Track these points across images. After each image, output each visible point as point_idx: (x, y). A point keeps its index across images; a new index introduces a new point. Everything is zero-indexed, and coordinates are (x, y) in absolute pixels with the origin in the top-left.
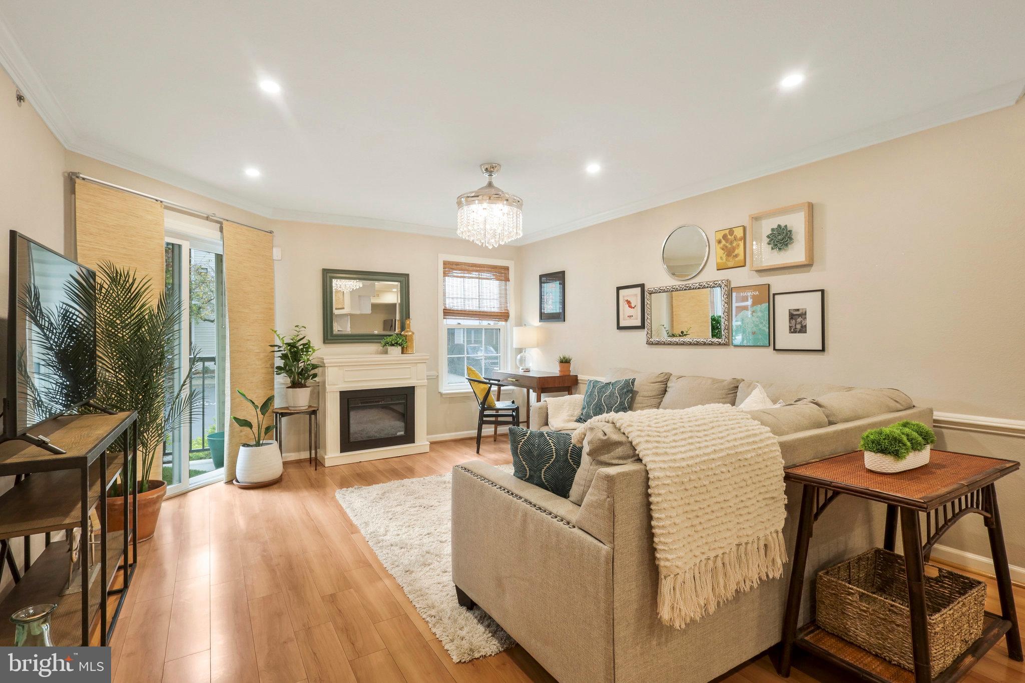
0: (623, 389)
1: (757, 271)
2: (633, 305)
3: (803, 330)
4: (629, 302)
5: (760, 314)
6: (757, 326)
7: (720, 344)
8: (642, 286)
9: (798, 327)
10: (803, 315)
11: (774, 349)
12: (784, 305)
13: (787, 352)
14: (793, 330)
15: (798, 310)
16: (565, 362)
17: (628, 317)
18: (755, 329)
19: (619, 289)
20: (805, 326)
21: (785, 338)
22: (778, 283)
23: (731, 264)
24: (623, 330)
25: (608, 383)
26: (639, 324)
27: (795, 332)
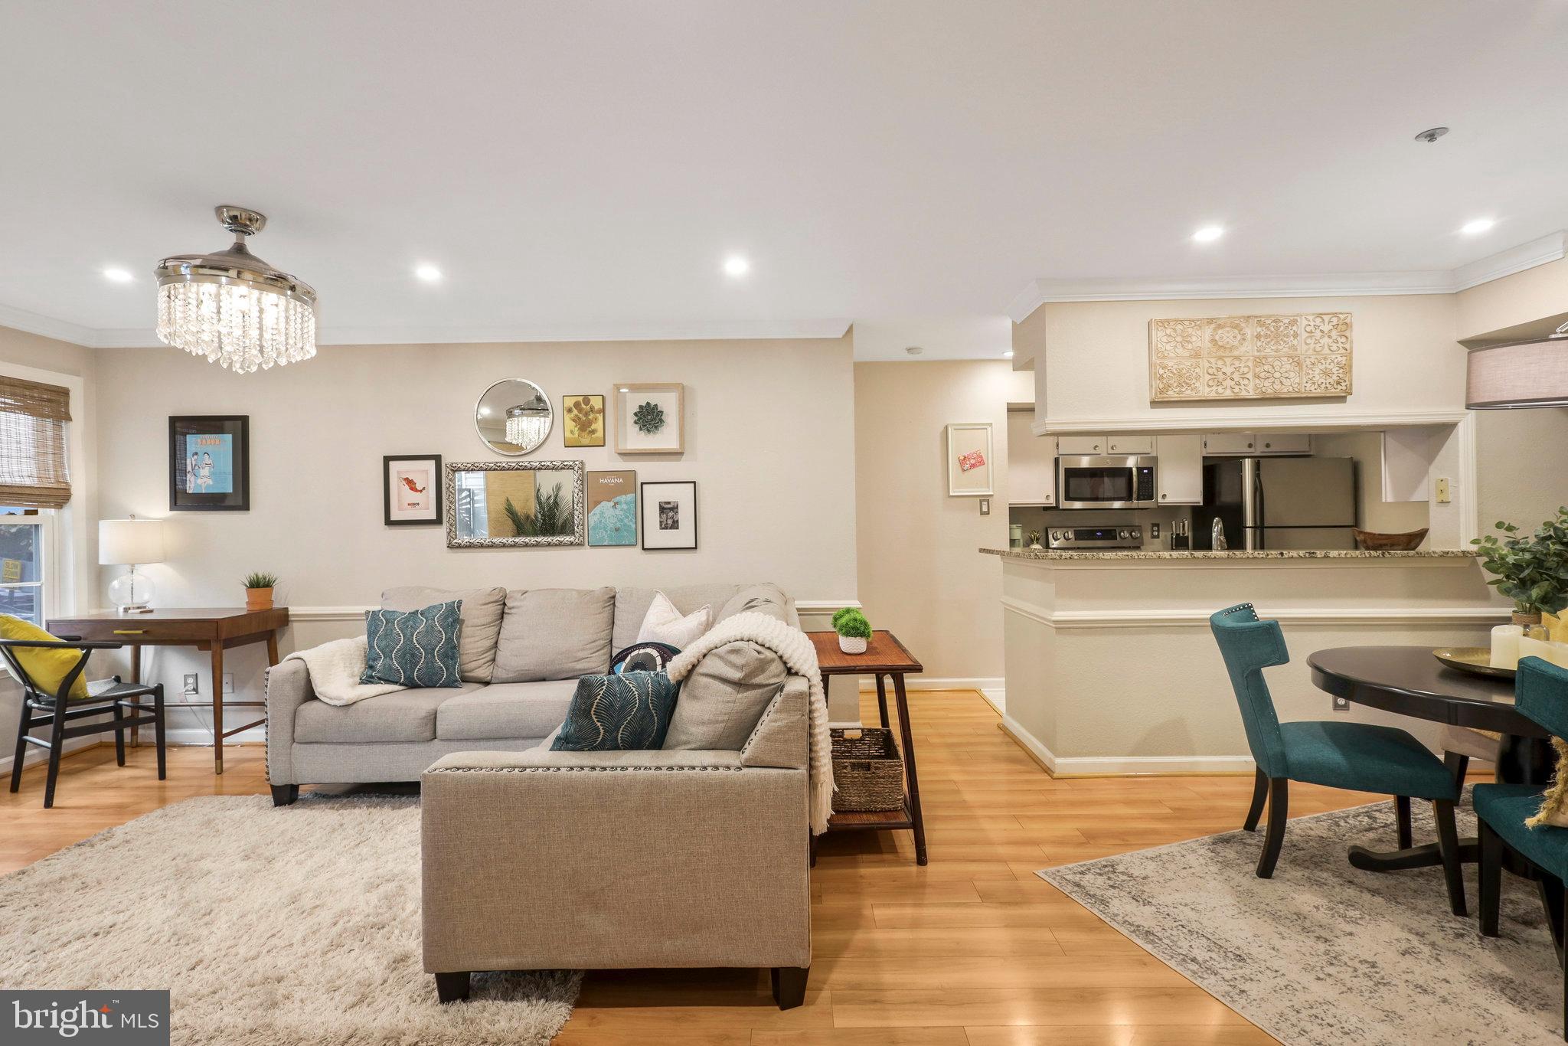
0: (446, 618)
1: (619, 454)
2: (419, 487)
3: (675, 525)
4: (410, 483)
5: (625, 507)
6: (621, 520)
7: (571, 544)
8: (437, 459)
9: (670, 522)
10: (675, 509)
11: (643, 549)
12: (654, 497)
13: (658, 552)
14: (664, 526)
15: (669, 503)
16: (260, 585)
17: (409, 505)
18: (618, 525)
19: (387, 460)
20: (677, 521)
21: (656, 536)
22: (645, 470)
23: (586, 441)
24: (397, 527)
25: (413, 613)
26: (434, 517)
27: (666, 528)
